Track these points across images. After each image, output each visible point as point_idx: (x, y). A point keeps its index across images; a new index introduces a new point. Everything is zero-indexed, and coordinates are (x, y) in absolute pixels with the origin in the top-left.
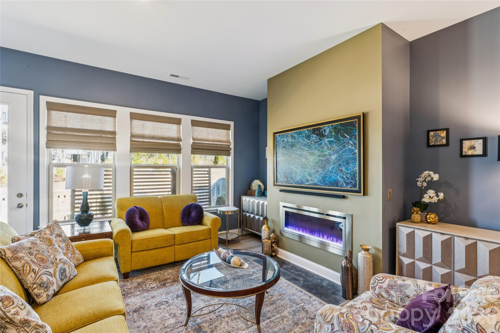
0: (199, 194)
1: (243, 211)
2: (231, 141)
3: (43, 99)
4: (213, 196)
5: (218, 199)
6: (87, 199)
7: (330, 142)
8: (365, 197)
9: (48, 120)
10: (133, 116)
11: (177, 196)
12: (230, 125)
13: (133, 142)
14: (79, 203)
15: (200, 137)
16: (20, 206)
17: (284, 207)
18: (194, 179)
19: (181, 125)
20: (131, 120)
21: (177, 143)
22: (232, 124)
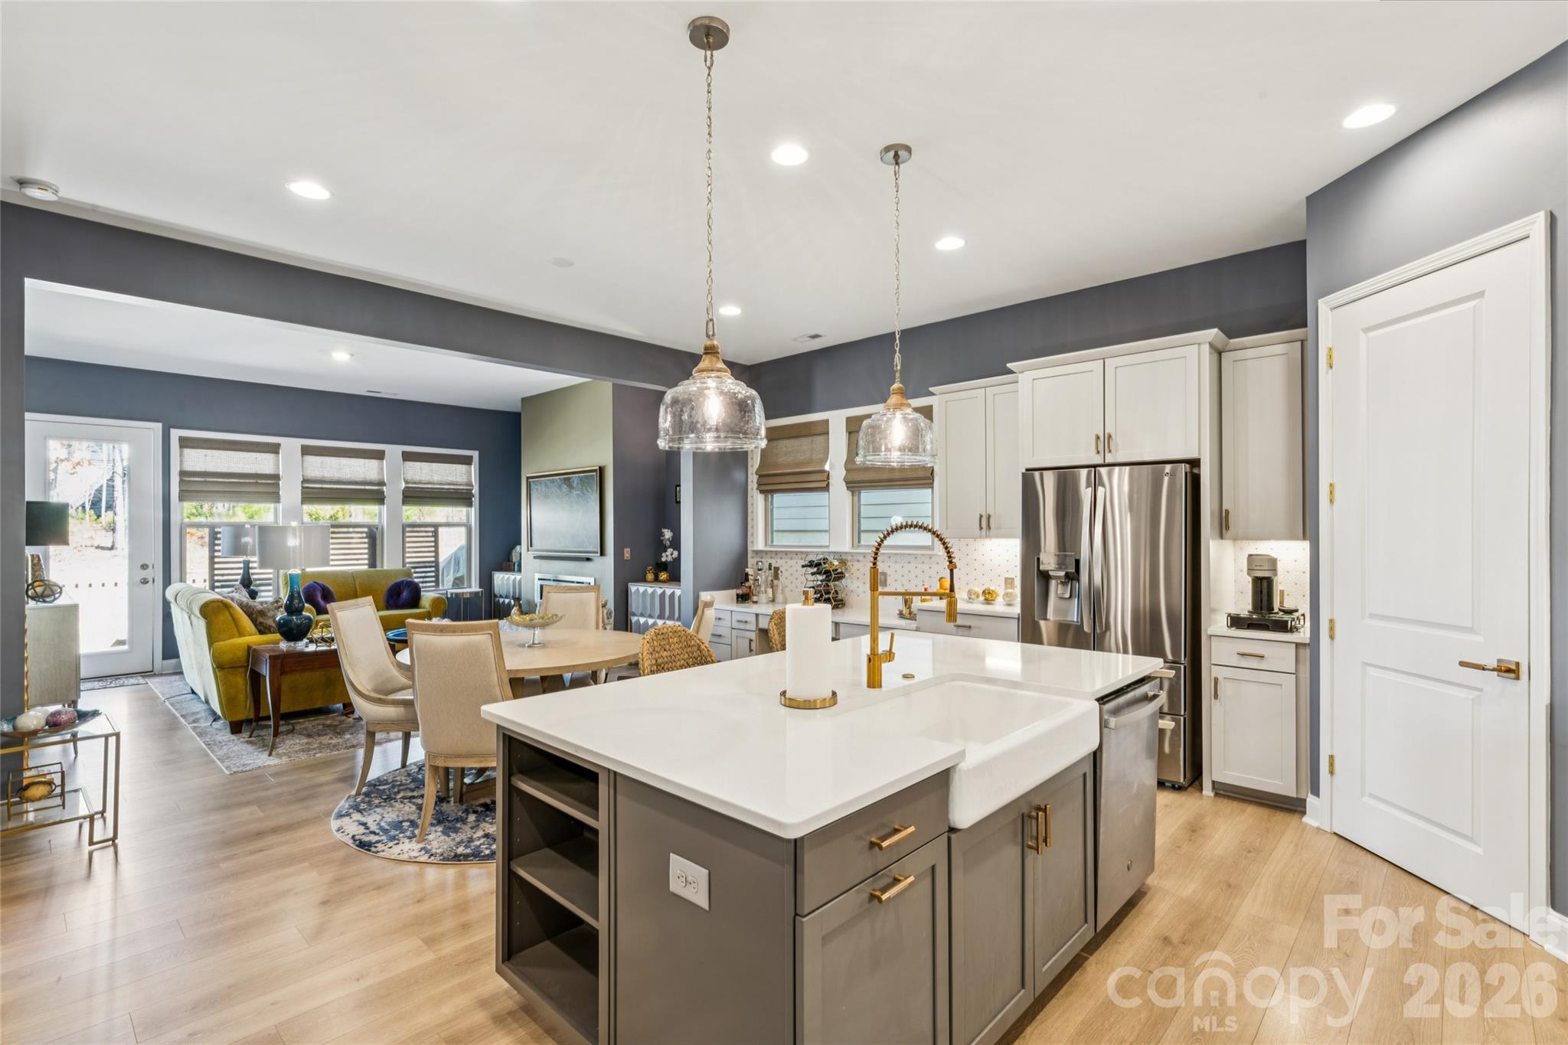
0: (421, 580)
1: (495, 596)
2: (474, 483)
3: (176, 434)
4: (447, 576)
5: (456, 581)
6: (249, 568)
7: (578, 495)
8: (603, 557)
9: (181, 462)
10: (306, 451)
11: (377, 571)
12: (472, 457)
13: (306, 490)
14: (239, 574)
15: (417, 478)
16: (145, 582)
17: (539, 579)
18: (408, 545)
19: (384, 461)
20: (302, 457)
21: (378, 490)
22: (475, 454)
